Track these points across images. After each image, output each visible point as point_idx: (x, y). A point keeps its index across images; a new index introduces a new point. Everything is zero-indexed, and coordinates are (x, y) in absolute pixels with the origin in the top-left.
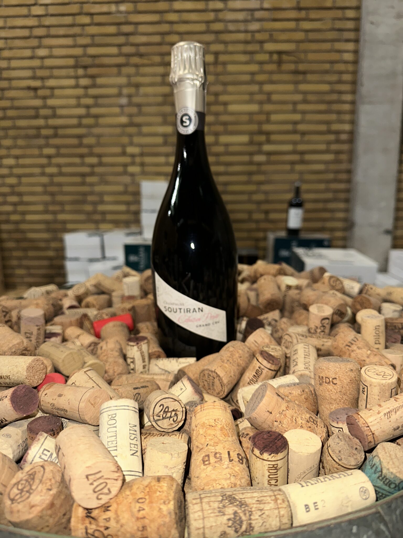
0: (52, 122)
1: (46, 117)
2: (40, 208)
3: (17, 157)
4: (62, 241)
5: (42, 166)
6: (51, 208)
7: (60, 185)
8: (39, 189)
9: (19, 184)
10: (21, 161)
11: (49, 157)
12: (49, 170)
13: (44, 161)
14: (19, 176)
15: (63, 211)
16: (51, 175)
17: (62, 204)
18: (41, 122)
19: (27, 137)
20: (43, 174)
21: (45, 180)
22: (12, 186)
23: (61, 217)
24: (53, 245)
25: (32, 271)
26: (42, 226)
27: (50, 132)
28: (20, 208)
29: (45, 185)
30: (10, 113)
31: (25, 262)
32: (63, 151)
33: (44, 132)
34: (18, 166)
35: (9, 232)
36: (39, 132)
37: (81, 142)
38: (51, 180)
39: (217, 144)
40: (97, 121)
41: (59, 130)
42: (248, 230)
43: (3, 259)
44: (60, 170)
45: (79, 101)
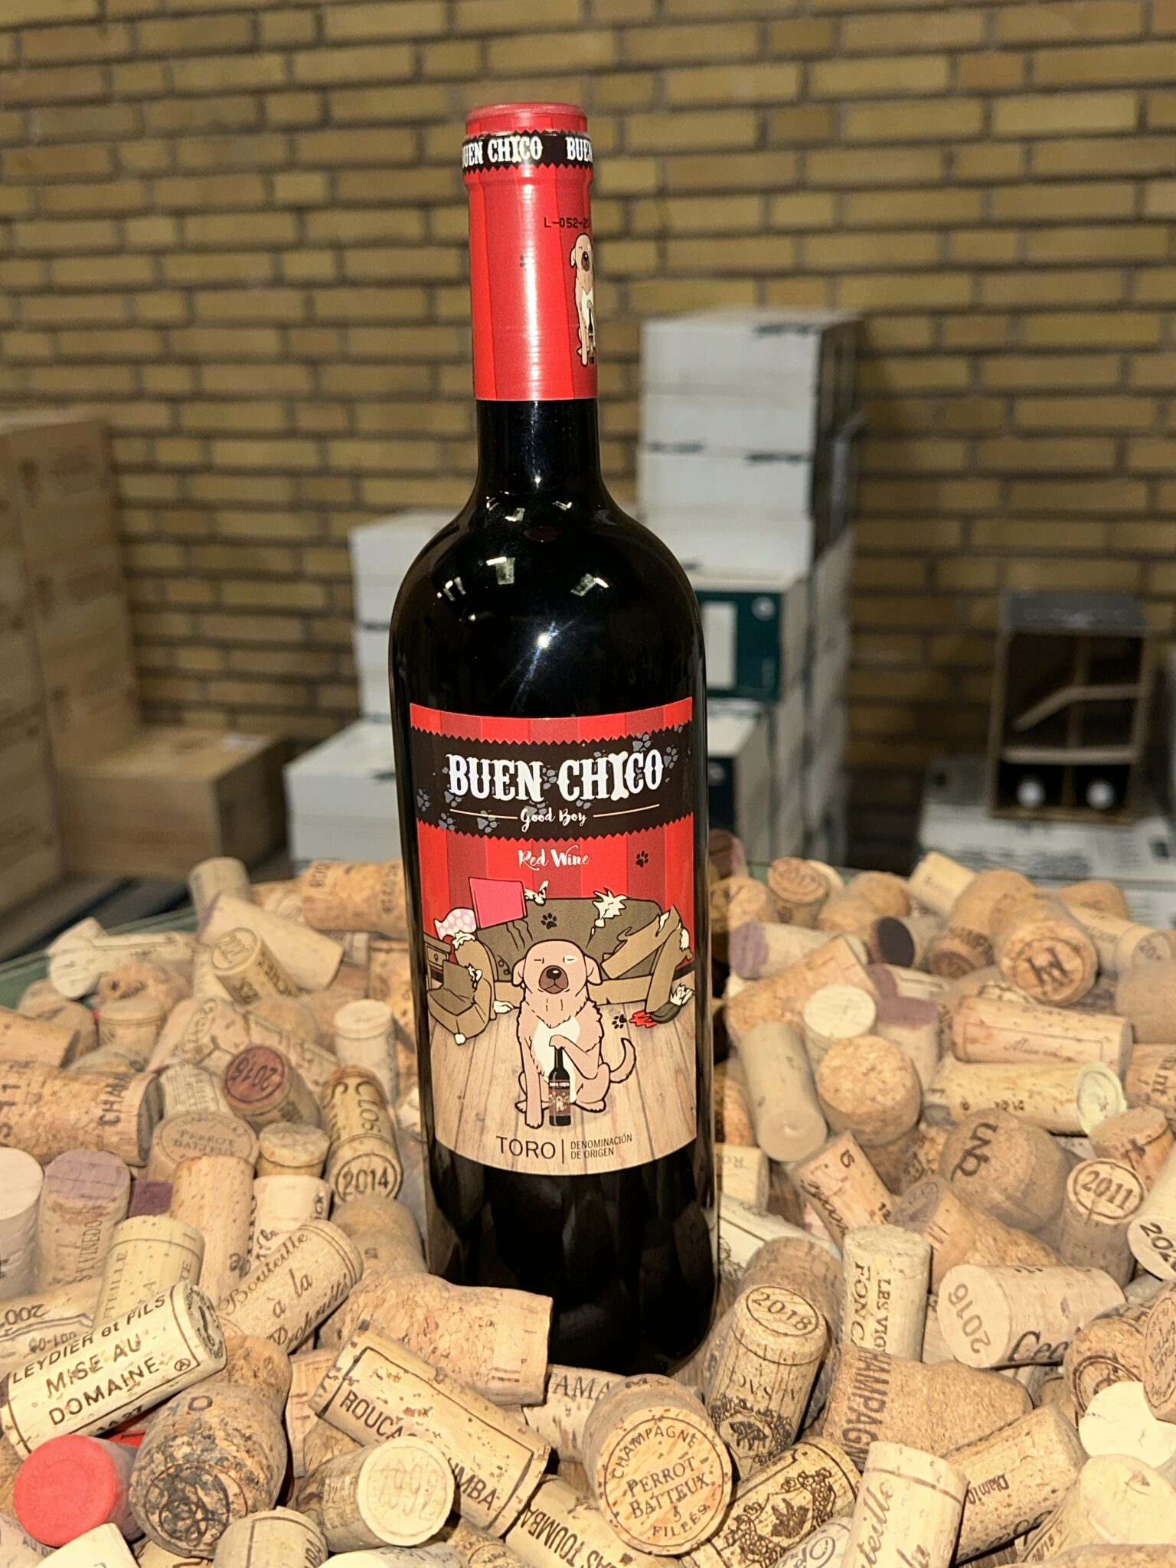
0: (310, 66)
1: (288, 49)
2: (270, 417)
3: (180, 213)
4: (344, 546)
5: (276, 249)
6: (308, 419)
7: (342, 324)
8: (266, 341)
9: (189, 322)
10: (197, 229)
11: (300, 210)
12: (299, 265)
13: (282, 227)
14: (189, 289)
15: (350, 434)
16: (309, 285)
17: (348, 401)
18: (269, 68)
19: (221, 129)
20: (278, 281)
21: (286, 304)
22: (162, 328)
23: (346, 454)
24: (315, 563)
25: (241, 660)
26: (277, 490)
27: (306, 107)
28: (196, 416)
29: (283, 326)
30: (155, 35)
31: (215, 626)
32: (353, 185)
33: (280, 109)
34: (182, 248)
35: (155, 506)
36: (261, 109)
37: (421, 146)
38: (309, 304)
39: (985, 136)
40: (484, 53)
41: (335, 97)
42: (1111, 518)
43: (135, 608)
44: (340, 263)
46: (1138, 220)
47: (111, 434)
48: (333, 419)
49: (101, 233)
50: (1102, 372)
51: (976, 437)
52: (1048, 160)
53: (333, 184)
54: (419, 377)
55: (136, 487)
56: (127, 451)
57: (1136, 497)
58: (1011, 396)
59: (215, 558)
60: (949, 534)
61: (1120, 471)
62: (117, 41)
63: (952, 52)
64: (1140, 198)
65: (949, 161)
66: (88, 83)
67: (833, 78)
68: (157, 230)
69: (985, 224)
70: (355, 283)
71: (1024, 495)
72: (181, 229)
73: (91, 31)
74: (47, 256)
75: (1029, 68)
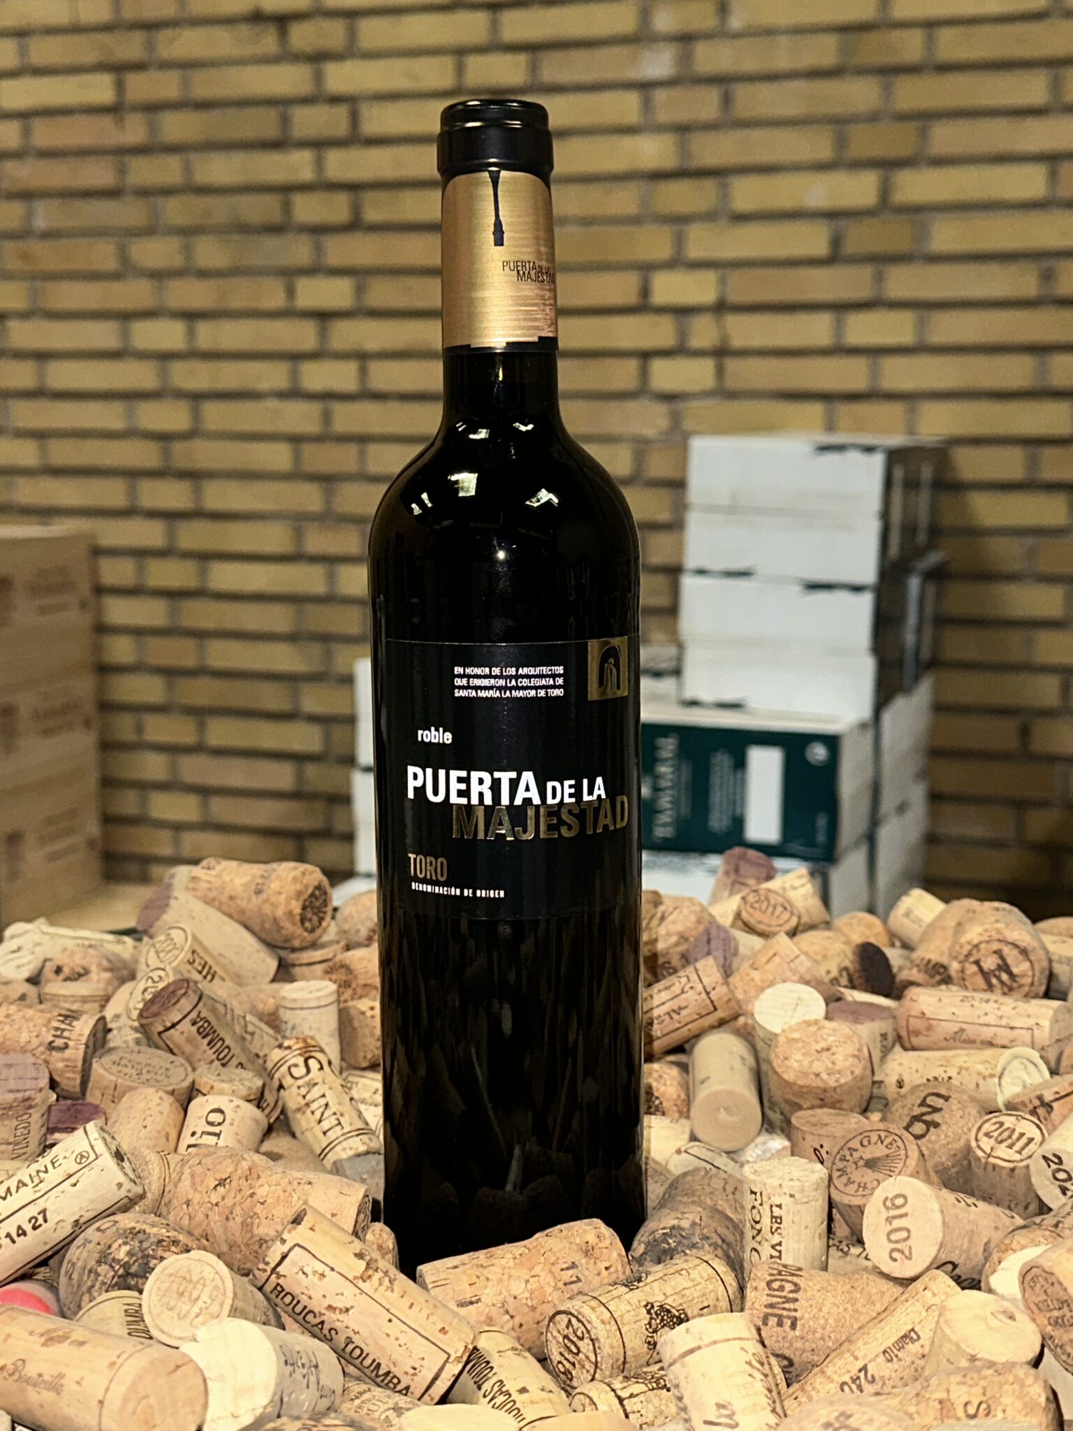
1: (319, 145)
3: (191, 316)
4: (347, 680)
5: (296, 357)
6: (317, 542)
7: (362, 440)
8: (277, 456)
9: (193, 434)
10: (208, 335)
11: (323, 317)
12: (317, 376)
13: (303, 335)
14: (197, 398)
16: (328, 397)
18: (299, 165)
19: (242, 228)
21: (301, 417)
22: (164, 438)
25: (221, 809)
27: (336, 208)
28: (193, 536)
29: (296, 440)
30: (176, 127)
31: (195, 769)
32: (383, 293)
33: (308, 209)
34: (190, 354)
35: (138, 632)
36: (287, 208)
38: (327, 417)
41: (369, 197)
44: (363, 375)
45: (460, 69)
48: (346, 541)
49: (103, 335)
53: (360, 290)
55: (120, 611)
56: (116, 572)
59: (202, 692)
62: (134, 131)
63: (1051, 159)
65: (1048, 277)
66: (99, 174)
67: (918, 186)
68: (169, 334)
70: (378, 396)
72: (191, 333)
73: (107, 121)
74: (42, 356)
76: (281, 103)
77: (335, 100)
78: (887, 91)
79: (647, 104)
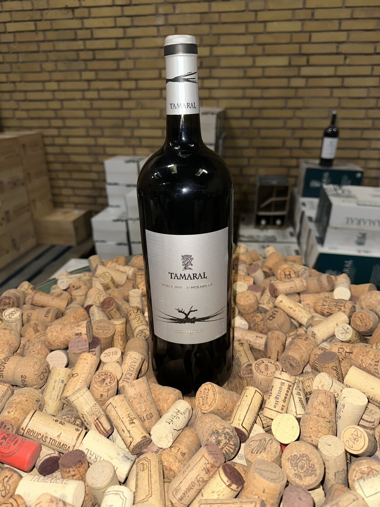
0: (90, 44)
1: (84, 40)
2: (82, 132)
3: (59, 81)
4: (102, 164)
5: (83, 91)
6: (92, 132)
7: (100, 109)
8: (81, 113)
9: (62, 109)
10: (63, 86)
11: (89, 81)
12: (89, 95)
13: (84, 85)
14: (62, 100)
15: (102, 136)
16: (91, 100)
17: (102, 128)
18: (79, 45)
19: (69, 60)
20: (84, 99)
21: (86, 104)
22: (55, 110)
23: (101, 141)
24: (95, 168)
25: (77, 192)
26: (85, 150)
27: (89, 55)
28: (64, 132)
29: (85, 110)
30: (51, 35)
31: (70, 183)
32: (102, 75)
33: (83, 55)
34: (59, 90)
35: (55, 154)
36: (78, 55)
37: (118, 65)
38: (91, 104)
39: (253, 66)
40: (133, 42)
41: (97, 52)
42: (281, 158)
43: (51, 179)
44: (99, 94)
45: (115, 21)
46: (288, 87)
47: (44, 137)
48: (98, 133)
49: (39, 86)
50: (280, 123)
51: (251, 139)
52: (268, 72)
53: (97, 75)
54: (119, 122)
55: (50, 150)
56: (48, 141)
57: (287, 153)
58: (259, 129)
59: (70, 167)
60: (245, 162)
61: (284, 147)
62: (40, 37)
63: (246, 45)
64: (289, 82)
65: (245, 72)
66: (33, 47)
67: (218, 51)
68: (53, 86)
69: (253, 88)
70: (103, 99)
71: (262, 153)
72: (59, 85)
73: (34, 34)
74: (25, 92)
75: (264, 50)
76: (75, 30)
77: (87, 29)
78: (211, 28)
79: (158, 30)
